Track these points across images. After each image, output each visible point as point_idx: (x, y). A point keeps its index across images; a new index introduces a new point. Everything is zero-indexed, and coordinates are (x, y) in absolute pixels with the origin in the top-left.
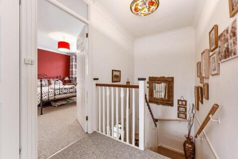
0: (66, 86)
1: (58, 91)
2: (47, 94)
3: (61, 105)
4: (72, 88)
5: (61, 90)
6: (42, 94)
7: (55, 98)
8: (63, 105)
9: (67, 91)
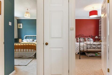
0: (95, 43)
1: (89, 46)
2: (83, 47)
3: (91, 56)
4: (99, 45)
5: (91, 45)
6: (80, 47)
7: (87, 50)
8: (93, 56)
9: (95, 47)
